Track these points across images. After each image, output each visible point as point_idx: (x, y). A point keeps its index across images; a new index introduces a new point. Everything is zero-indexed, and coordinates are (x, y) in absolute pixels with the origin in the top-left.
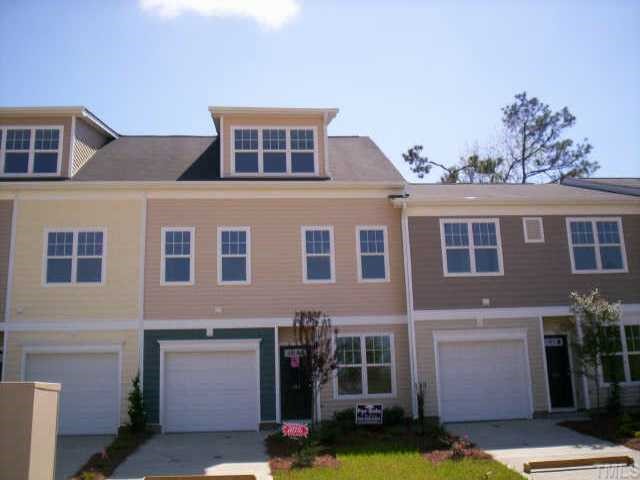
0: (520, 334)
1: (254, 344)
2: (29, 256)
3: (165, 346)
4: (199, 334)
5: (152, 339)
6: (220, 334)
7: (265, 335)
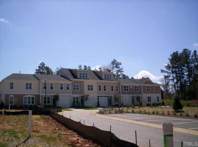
0: (130, 97)
1: (107, 98)
2: (86, 88)
3: (99, 97)
4: (102, 96)
5: (98, 97)
6: (104, 96)
7: (108, 96)
